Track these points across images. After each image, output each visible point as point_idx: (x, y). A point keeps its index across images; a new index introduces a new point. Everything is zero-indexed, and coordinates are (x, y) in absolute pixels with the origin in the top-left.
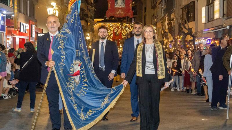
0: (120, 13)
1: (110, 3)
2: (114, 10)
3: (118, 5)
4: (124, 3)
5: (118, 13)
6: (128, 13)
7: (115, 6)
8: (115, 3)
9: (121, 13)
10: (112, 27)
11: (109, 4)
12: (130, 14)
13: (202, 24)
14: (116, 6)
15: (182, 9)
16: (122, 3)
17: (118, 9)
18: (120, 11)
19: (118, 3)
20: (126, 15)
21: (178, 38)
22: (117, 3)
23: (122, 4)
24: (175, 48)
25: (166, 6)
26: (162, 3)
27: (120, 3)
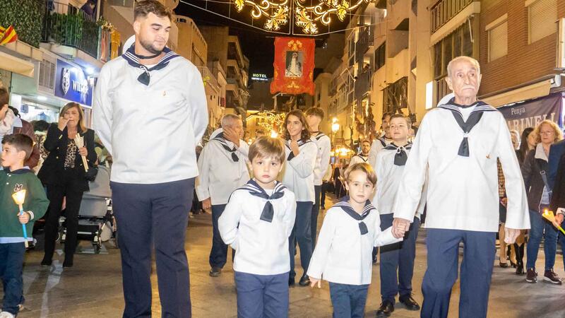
0: (293, 86)
1: (278, 71)
2: (283, 81)
3: (291, 74)
4: (301, 70)
5: (289, 87)
6: (306, 87)
7: (286, 76)
8: (286, 71)
9: (295, 87)
11: (276, 72)
12: (310, 89)
14: (288, 74)
15: (382, 92)
16: (297, 71)
17: (290, 80)
18: (293, 83)
19: (291, 70)
20: (302, 90)
22: (289, 71)
25: (353, 90)
26: (347, 85)
27: (294, 71)
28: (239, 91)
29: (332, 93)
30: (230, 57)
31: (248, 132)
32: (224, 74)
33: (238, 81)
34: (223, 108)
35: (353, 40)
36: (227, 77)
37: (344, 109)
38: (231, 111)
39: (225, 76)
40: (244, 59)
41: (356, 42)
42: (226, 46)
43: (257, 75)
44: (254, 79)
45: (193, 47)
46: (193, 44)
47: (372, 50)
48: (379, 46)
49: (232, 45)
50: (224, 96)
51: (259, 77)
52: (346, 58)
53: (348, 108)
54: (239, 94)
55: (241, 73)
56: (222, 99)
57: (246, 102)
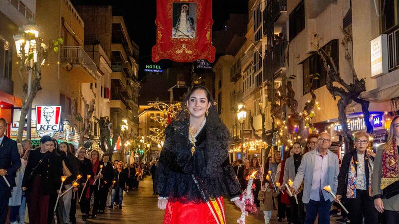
0: (184, 51)
1: (161, 30)
3: (180, 34)
4: (193, 29)
5: (179, 52)
6: (203, 51)
7: (173, 37)
8: (173, 29)
9: (186, 52)
10: (167, 109)
11: (159, 32)
12: (209, 54)
13: (371, 78)
14: (176, 35)
15: (302, 65)
16: (189, 29)
17: (180, 42)
18: (184, 46)
19: (180, 29)
21: (304, 116)
22: (177, 30)
23: (188, 31)
24: (299, 137)
25: (262, 69)
26: (253, 65)
27: (184, 30)
28: (127, 81)
29: (236, 78)
30: (114, 41)
31: (141, 129)
32: (108, 60)
33: (126, 70)
34: (108, 100)
35: (259, 9)
36: (112, 64)
37: (251, 94)
38: (118, 104)
39: (110, 62)
40: (133, 45)
41: (262, 11)
42: (110, 27)
43: (151, 67)
44: (147, 70)
45: (63, 23)
46: (63, 19)
47: (285, 14)
48: (293, 9)
49: (116, 27)
50: (109, 86)
51: (153, 69)
52: (251, 33)
53: (256, 93)
54: (128, 84)
55: (130, 61)
56: (106, 89)
57: (136, 95)
